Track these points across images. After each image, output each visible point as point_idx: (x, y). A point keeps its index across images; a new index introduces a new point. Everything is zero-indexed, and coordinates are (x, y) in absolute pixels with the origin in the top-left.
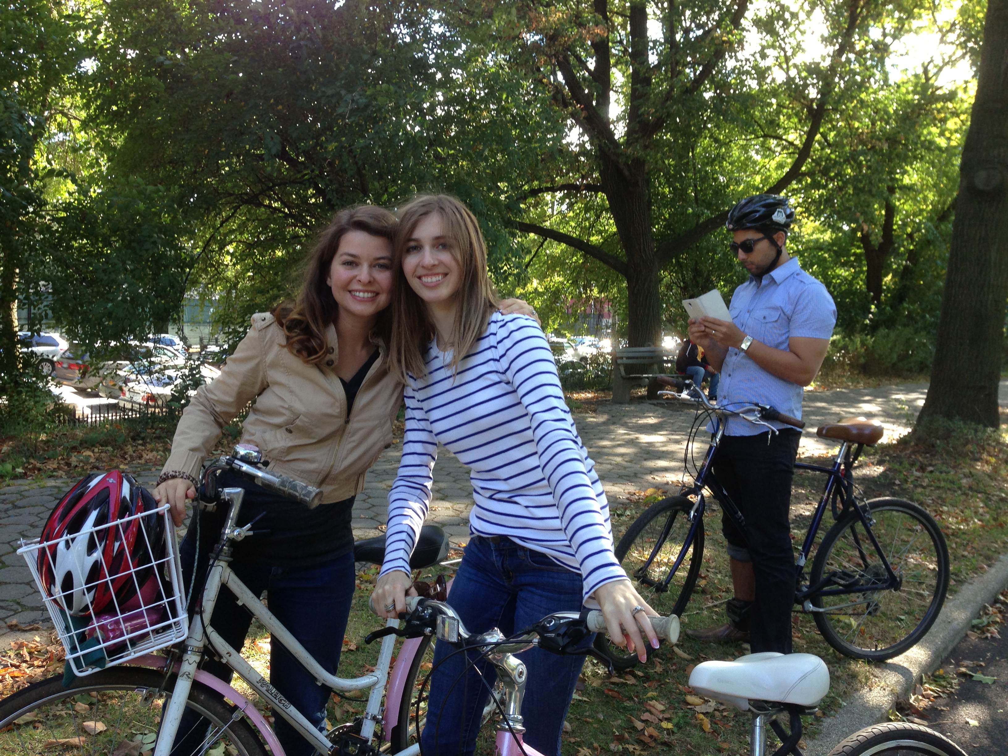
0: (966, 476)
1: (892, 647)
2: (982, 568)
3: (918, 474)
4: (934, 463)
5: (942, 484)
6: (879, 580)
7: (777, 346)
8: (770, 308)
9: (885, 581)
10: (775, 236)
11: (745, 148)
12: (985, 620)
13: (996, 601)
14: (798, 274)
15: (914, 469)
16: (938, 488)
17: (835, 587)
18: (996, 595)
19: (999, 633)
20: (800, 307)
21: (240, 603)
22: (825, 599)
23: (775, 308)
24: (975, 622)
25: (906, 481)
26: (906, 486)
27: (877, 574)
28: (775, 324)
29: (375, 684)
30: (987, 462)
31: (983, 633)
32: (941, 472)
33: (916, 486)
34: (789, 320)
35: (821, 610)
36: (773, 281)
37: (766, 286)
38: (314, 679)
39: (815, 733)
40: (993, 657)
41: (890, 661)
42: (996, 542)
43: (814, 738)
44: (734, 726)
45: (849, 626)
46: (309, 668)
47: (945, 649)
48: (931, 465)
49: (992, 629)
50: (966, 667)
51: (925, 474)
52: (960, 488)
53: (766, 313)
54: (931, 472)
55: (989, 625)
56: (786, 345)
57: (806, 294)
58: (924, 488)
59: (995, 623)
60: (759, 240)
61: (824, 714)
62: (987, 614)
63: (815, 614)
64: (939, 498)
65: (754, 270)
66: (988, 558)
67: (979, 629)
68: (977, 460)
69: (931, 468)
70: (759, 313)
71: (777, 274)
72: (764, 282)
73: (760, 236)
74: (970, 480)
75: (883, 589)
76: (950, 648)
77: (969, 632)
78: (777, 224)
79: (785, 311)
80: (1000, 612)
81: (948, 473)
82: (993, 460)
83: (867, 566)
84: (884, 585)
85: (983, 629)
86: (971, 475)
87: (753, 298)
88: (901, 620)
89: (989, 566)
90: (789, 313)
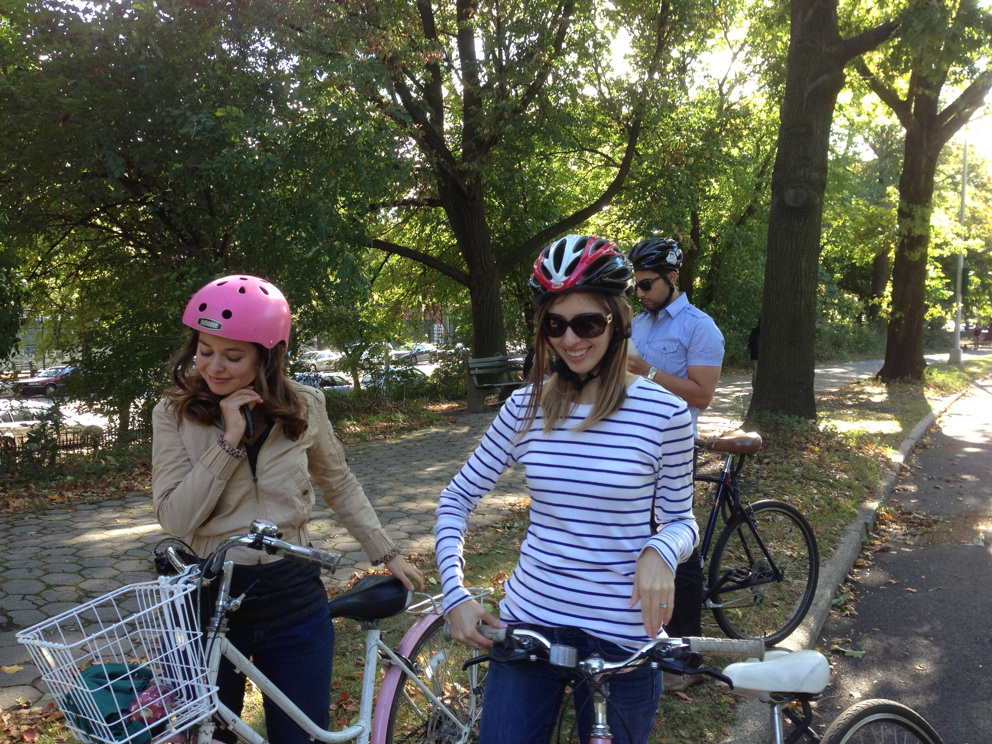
0: (797, 466)
1: (777, 633)
2: (830, 551)
3: (757, 466)
4: (768, 455)
5: (780, 474)
6: (764, 574)
7: (676, 374)
8: (668, 340)
9: (769, 575)
10: (668, 276)
11: (564, 161)
12: (842, 599)
13: (846, 581)
14: (689, 309)
15: (753, 462)
16: (777, 478)
17: (730, 584)
18: (845, 575)
19: (856, 609)
20: (696, 339)
21: (237, 671)
22: (722, 596)
23: (674, 340)
24: (835, 601)
25: (749, 474)
26: (750, 479)
27: (761, 569)
28: (674, 355)
29: (361, 732)
30: (812, 451)
31: (843, 611)
32: (776, 463)
33: (758, 478)
34: (686, 350)
35: (720, 606)
36: (668, 315)
37: (662, 320)
38: (307, 735)
39: (734, 720)
40: (856, 633)
41: (777, 645)
42: (835, 526)
43: (734, 725)
44: (666, 722)
45: (736, 615)
46: (302, 725)
47: (817, 629)
48: (766, 457)
49: (849, 606)
50: (837, 644)
51: (763, 466)
52: (794, 477)
53: (666, 344)
54: (768, 463)
55: (845, 603)
56: (684, 372)
57: (700, 326)
58: (765, 479)
59: (851, 600)
60: (657, 279)
61: (736, 701)
62: (842, 593)
63: (715, 610)
64: (780, 487)
65: (651, 306)
66: (832, 541)
67: (838, 607)
68: (803, 450)
69: (767, 460)
70: (659, 345)
71: (671, 308)
72: (661, 316)
73: (657, 275)
74: (801, 469)
75: (769, 582)
76: (820, 628)
77: (832, 611)
78: (670, 265)
79: (683, 342)
80: (852, 590)
81: (781, 463)
82: (817, 449)
83: (752, 562)
84: (770, 578)
85: (841, 608)
86: (801, 464)
87: (651, 332)
88: (776, 606)
89: (834, 548)
90: (686, 344)
